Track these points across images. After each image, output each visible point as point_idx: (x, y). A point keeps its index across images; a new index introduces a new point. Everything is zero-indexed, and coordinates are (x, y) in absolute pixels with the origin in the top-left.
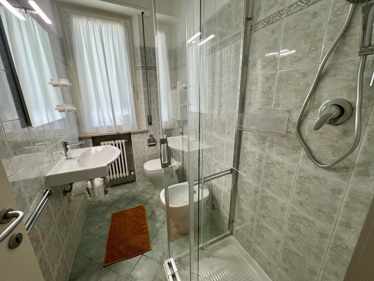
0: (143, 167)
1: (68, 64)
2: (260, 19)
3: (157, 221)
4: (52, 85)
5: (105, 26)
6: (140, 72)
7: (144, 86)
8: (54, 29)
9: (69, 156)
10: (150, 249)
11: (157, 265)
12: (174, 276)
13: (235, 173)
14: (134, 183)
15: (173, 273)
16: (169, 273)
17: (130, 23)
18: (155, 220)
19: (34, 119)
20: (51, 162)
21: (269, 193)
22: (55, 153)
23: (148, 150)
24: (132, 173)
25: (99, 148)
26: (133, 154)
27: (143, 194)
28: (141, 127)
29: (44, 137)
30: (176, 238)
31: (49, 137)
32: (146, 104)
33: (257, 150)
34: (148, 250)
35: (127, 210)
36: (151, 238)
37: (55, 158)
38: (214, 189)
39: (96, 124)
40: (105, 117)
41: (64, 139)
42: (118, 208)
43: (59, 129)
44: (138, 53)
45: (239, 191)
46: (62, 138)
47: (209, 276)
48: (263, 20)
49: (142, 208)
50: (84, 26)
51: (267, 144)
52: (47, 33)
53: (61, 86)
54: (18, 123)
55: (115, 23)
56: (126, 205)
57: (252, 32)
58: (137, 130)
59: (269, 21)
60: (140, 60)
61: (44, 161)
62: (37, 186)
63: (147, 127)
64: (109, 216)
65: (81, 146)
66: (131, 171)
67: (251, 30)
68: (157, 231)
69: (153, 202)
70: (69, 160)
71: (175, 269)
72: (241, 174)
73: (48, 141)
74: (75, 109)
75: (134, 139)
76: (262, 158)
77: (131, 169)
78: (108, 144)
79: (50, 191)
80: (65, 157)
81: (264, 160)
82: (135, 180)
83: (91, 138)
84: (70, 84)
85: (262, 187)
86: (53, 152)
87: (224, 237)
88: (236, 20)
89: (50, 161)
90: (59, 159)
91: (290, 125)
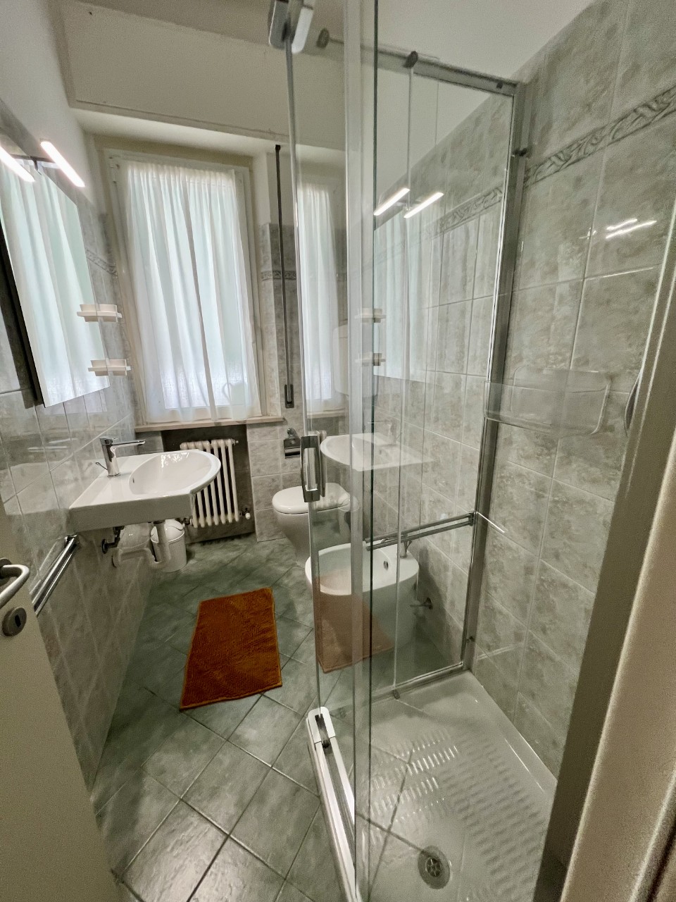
0: (270, 504)
1: (115, 272)
2: (548, 152)
3: (298, 625)
4: (83, 318)
5: (194, 183)
6: (270, 284)
7: (278, 316)
8: (89, 197)
9: (115, 471)
10: (279, 684)
11: (293, 719)
12: (327, 746)
13: (479, 523)
14: (250, 538)
15: (326, 739)
16: (317, 737)
17: (248, 172)
18: (293, 623)
19: (48, 390)
20: (80, 481)
21: (557, 571)
22: (86, 463)
23: (284, 465)
24: (248, 516)
25: (175, 456)
26: (249, 473)
27: (270, 565)
28: (268, 412)
29: (66, 428)
30: (339, 667)
31: (77, 430)
32: (280, 357)
33: (531, 469)
34: (274, 686)
35: (233, 597)
36: (282, 663)
37: (87, 473)
38: (432, 562)
39: (172, 403)
40: (191, 388)
41: (105, 434)
42: (213, 590)
43: (95, 411)
44: (267, 241)
45: (489, 567)
46: (102, 432)
47: (408, 757)
48: (556, 155)
49: (265, 596)
50: (151, 185)
51: (558, 456)
52: (75, 206)
53: (102, 319)
54: (18, 397)
55: (215, 175)
56: (232, 586)
57: (529, 183)
58: (259, 418)
59: (568, 158)
60: (270, 255)
61: (67, 478)
62: (52, 528)
63: (282, 411)
64: (194, 606)
65: (139, 450)
66: (244, 510)
67: (526, 179)
68: (296, 648)
69: (291, 584)
70: (113, 479)
71: (331, 732)
72: (494, 528)
73: (74, 436)
74: (129, 368)
75: (253, 438)
76: (544, 490)
77: (244, 508)
78: (196, 448)
79: (76, 539)
80: (106, 472)
81: (549, 496)
82: (254, 532)
83: (160, 434)
84: (120, 316)
85: (543, 558)
86: (83, 461)
87: (451, 673)
88: (492, 156)
89: (76, 480)
90: (95, 474)
91: (611, 409)
